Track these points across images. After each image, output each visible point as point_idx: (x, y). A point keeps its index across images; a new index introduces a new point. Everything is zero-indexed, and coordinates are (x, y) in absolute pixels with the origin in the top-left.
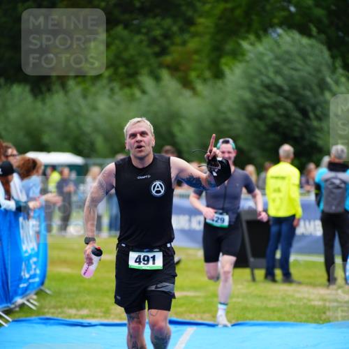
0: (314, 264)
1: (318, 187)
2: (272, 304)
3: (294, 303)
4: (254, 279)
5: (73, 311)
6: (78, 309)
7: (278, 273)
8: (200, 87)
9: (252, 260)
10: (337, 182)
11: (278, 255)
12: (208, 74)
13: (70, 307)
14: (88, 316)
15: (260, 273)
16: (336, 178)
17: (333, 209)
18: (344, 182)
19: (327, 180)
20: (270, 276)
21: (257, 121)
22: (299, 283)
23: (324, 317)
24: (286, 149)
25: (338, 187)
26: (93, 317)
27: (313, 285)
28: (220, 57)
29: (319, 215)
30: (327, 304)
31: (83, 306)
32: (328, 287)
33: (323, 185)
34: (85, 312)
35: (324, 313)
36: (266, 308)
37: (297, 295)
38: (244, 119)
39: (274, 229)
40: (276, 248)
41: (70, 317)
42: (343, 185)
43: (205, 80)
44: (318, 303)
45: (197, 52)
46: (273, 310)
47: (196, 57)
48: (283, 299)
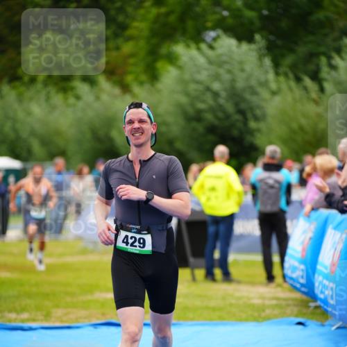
0: (253, 263)
1: (254, 187)
2: (212, 304)
3: (233, 301)
4: (194, 279)
5: (13, 316)
6: (18, 312)
7: (218, 272)
8: (136, 89)
9: (191, 260)
10: (271, 182)
11: (217, 255)
12: (143, 77)
13: (10, 311)
14: (28, 320)
15: (200, 273)
16: (269, 178)
17: (269, 208)
18: (277, 182)
19: (261, 181)
20: (210, 275)
21: (194, 124)
22: (239, 282)
23: (263, 315)
24: (221, 150)
25: (272, 187)
26: (34, 320)
27: (252, 283)
28: (155, 61)
29: (256, 214)
30: (267, 302)
31: (23, 310)
32: (267, 285)
33: (258, 185)
34: (25, 315)
35: (264, 311)
36: (207, 308)
37: (237, 294)
38: (181, 122)
39: (211, 229)
40: (214, 248)
41: (10, 321)
42: (277, 185)
43: (141, 83)
44: (257, 301)
45: (132, 55)
46: (214, 309)
47: (132, 61)
48: (224, 298)
